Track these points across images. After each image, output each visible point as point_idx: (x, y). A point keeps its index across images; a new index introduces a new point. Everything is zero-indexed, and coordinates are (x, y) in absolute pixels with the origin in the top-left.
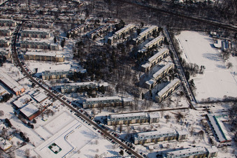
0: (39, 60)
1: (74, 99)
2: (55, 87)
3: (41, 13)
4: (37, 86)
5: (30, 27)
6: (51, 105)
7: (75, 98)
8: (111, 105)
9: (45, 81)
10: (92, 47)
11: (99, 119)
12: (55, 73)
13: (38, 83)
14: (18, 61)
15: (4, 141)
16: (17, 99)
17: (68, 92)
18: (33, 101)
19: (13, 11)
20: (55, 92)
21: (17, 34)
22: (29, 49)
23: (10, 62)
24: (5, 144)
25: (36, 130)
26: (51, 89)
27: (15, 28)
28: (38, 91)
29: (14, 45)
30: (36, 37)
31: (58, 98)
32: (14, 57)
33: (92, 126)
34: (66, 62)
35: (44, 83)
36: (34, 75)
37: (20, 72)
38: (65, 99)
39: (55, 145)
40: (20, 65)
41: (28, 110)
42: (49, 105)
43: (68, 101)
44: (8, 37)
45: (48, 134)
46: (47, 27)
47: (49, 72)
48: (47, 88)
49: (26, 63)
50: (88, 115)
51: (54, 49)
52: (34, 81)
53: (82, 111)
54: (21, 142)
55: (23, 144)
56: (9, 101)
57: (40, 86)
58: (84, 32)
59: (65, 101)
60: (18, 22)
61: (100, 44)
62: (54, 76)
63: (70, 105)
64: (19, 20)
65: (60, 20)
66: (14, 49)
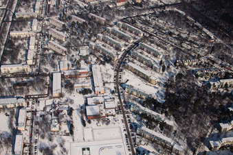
0: (135, 73)
1: (136, 121)
2: (129, 103)
3: (171, 34)
4: (117, 94)
5: (152, 42)
6: (114, 116)
7: (138, 121)
8: (162, 145)
9: (126, 93)
10: (189, 84)
11: (142, 150)
12: (136, 91)
13: (119, 93)
14: (119, 67)
15: (56, 124)
16: (92, 97)
17: (135, 113)
18: (103, 105)
19: (149, 23)
20: (126, 107)
21: (137, 44)
22: (135, 61)
23: (112, 65)
24: (55, 126)
25: (85, 129)
26: (125, 102)
27: (139, 38)
28: (114, 98)
29: (127, 52)
30: (149, 53)
31: (124, 113)
32: (119, 62)
33: (131, 152)
34: (157, 86)
35: (124, 95)
36: (121, 84)
37: (113, 77)
38: (128, 117)
39: (88, 149)
40: (118, 70)
41: (92, 109)
42: (112, 115)
43: (129, 120)
44: (127, 43)
45: (91, 138)
46: (165, 49)
47: (133, 87)
48: (122, 100)
49: (124, 71)
50: (135, 141)
51: (155, 70)
52: (118, 89)
53: (133, 135)
54: (68, 132)
55: (67, 135)
56: (86, 96)
57: (119, 96)
58: (194, 66)
59: (127, 119)
60: (145, 34)
61: (200, 84)
62: (135, 93)
63: (129, 124)
64: (147, 33)
65: (182, 46)
66: (124, 56)
